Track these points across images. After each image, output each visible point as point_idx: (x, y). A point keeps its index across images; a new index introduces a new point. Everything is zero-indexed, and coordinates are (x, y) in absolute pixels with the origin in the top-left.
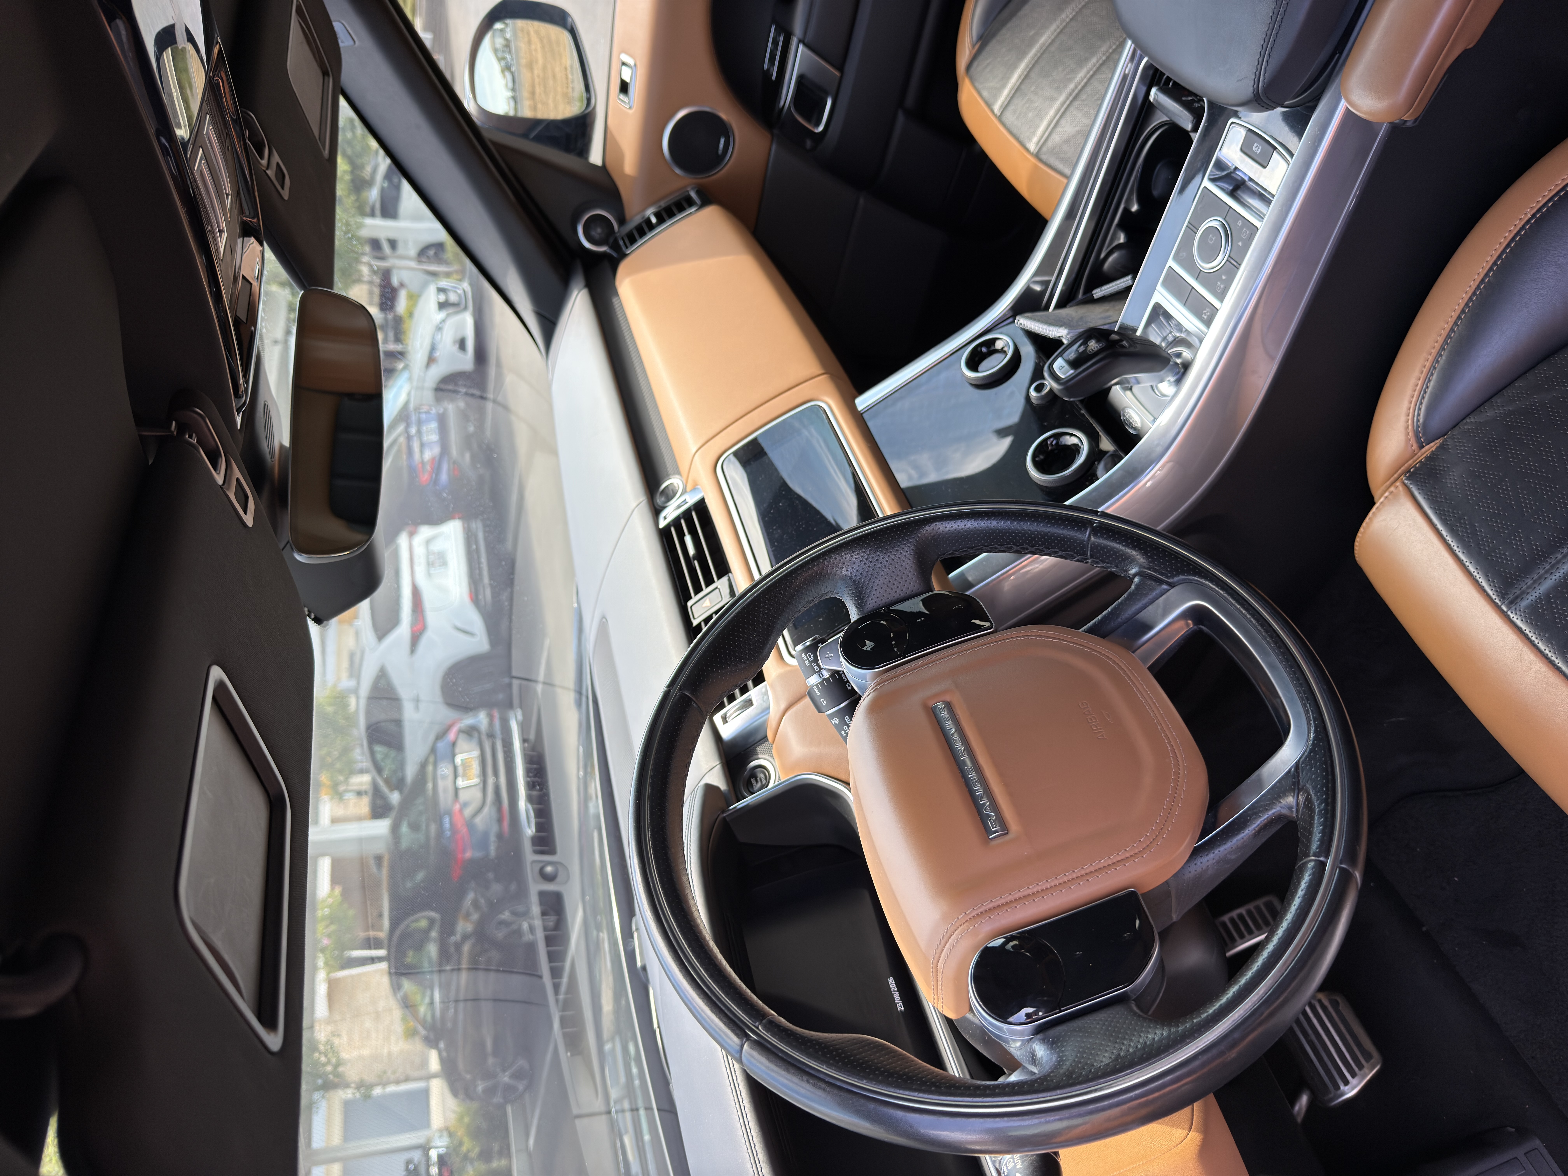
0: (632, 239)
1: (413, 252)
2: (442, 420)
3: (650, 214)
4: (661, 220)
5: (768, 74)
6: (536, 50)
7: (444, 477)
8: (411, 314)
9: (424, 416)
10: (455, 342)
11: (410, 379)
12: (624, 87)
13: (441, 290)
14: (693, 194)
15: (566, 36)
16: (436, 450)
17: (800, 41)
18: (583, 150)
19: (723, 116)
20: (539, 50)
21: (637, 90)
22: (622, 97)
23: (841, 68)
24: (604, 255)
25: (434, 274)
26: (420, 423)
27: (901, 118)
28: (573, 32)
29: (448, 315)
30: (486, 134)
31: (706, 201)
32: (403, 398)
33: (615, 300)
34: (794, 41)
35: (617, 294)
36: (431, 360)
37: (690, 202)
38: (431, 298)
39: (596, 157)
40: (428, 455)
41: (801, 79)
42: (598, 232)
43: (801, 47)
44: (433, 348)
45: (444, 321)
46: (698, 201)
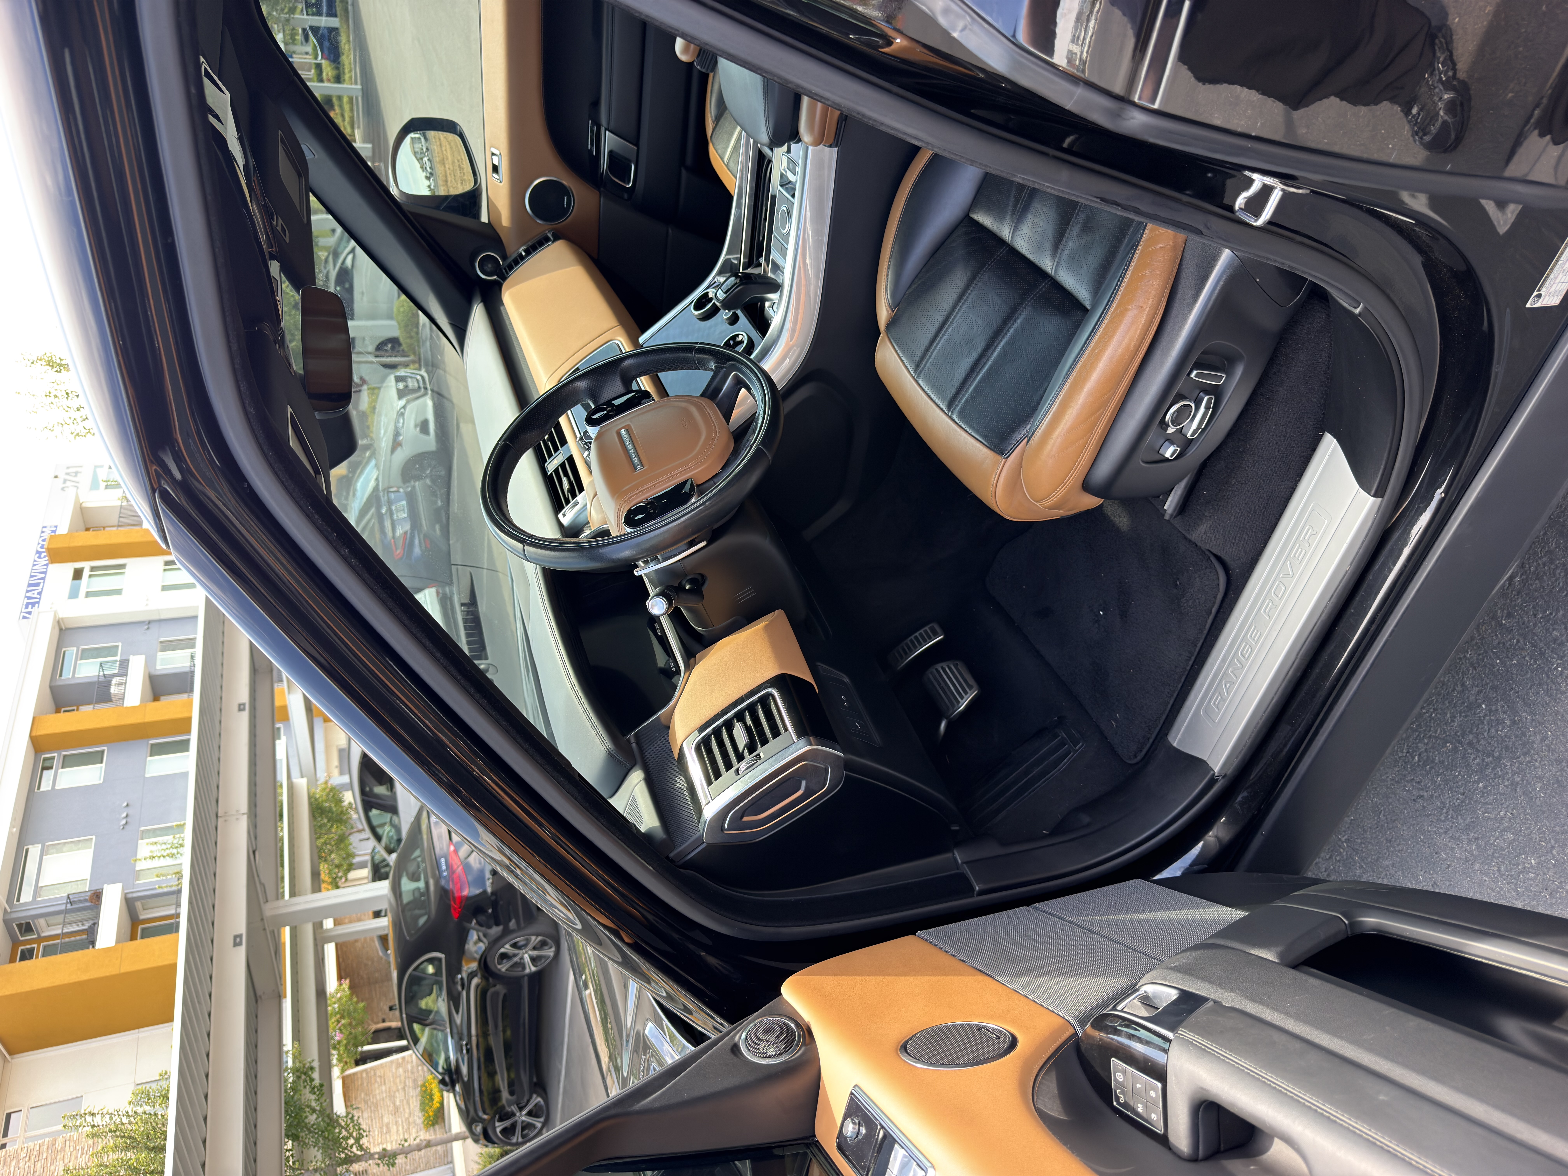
0: (510, 268)
1: (371, 348)
2: (411, 498)
3: (522, 251)
4: (528, 252)
5: (591, 151)
6: (446, 150)
7: (417, 551)
8: (374, 408)
9: (392, 496)
10: (416, 426)
11: (377, 466)
12: (495, 169)
13: (398, 379)
14: (550, 235)
15: (458, 139)
16: (407, 527)
17: (606, 129)
18: (477, 215)
19: (565, 183)
20: (448, 150)
21: (504, 169)
22: (495, 175)
23: (637, 144)
24: (495, 281)
25: (393, 367)
26: (390, 503)
27: (684, 173)
28: (462, 136)
29: (408, 402)
30: (405, 208)
31: (556, 238)
32: (372, 484)
33: (502, 308)
34: (603, 129)
35: (503, 304)
36: (396, 444)
37: (547, 240)
38: (391, 388)
39: (484, 219)
40: (399, 532)
41: (611, 153)
42: (489, 266)
43: (607, 132)
44: (397, 434)
45: (404, 407)
46: (552, 238)
